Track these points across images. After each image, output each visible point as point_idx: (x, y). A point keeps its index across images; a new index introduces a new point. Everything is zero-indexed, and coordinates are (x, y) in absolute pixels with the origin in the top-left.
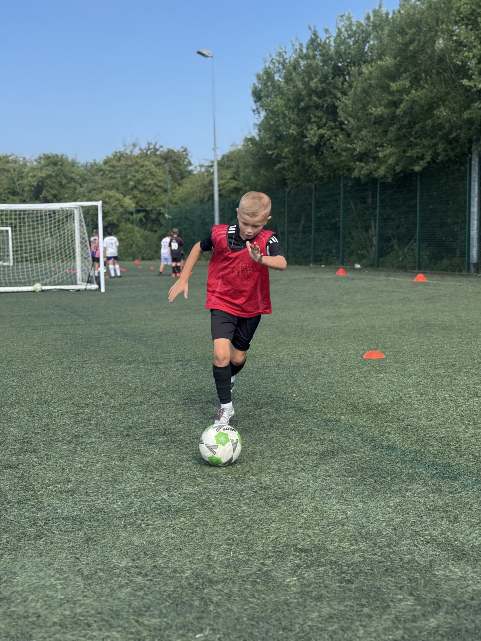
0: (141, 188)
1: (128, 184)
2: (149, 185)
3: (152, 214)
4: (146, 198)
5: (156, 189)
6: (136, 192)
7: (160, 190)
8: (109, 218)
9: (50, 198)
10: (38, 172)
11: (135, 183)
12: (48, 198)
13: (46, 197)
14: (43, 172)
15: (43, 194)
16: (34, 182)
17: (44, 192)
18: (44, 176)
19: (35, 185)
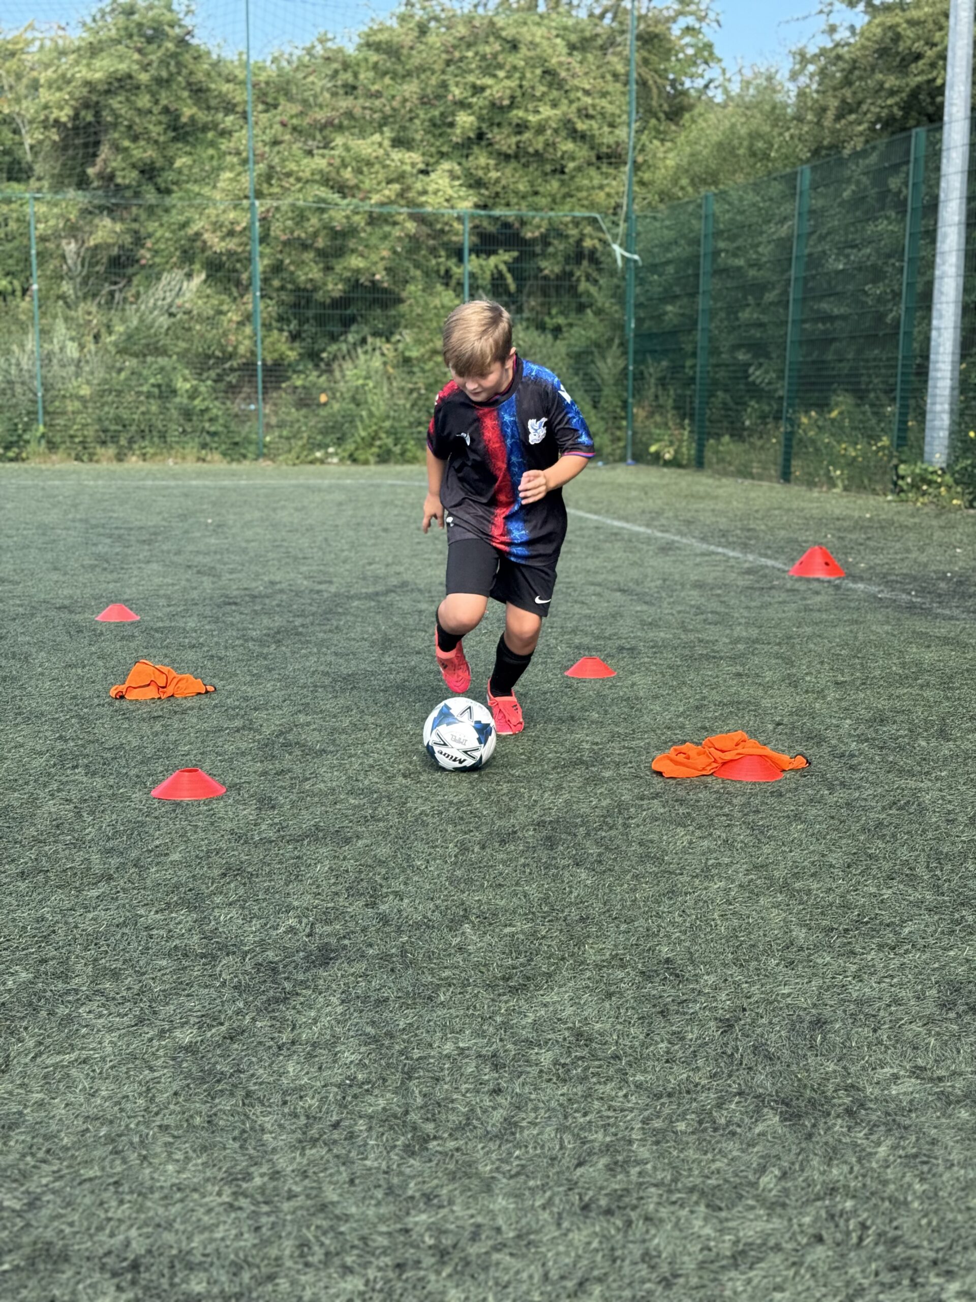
0: (504, 140)
1: (452, 125)
2: (540, 129)
3: (544, 255)
4: (522, 187)
5: (569, 146)
6: (481, 159)
7: (583, 153)
8: (356, 262)
9: (128, 177)
10: (77, 62)
11: (481, 119)
12: (119, 180)
13: (111, 177)
14: (97, 63)
15: (99, 160)
16: (61, 108)
17: (105, 151)
18: (100, 81)
19: (64, 119)
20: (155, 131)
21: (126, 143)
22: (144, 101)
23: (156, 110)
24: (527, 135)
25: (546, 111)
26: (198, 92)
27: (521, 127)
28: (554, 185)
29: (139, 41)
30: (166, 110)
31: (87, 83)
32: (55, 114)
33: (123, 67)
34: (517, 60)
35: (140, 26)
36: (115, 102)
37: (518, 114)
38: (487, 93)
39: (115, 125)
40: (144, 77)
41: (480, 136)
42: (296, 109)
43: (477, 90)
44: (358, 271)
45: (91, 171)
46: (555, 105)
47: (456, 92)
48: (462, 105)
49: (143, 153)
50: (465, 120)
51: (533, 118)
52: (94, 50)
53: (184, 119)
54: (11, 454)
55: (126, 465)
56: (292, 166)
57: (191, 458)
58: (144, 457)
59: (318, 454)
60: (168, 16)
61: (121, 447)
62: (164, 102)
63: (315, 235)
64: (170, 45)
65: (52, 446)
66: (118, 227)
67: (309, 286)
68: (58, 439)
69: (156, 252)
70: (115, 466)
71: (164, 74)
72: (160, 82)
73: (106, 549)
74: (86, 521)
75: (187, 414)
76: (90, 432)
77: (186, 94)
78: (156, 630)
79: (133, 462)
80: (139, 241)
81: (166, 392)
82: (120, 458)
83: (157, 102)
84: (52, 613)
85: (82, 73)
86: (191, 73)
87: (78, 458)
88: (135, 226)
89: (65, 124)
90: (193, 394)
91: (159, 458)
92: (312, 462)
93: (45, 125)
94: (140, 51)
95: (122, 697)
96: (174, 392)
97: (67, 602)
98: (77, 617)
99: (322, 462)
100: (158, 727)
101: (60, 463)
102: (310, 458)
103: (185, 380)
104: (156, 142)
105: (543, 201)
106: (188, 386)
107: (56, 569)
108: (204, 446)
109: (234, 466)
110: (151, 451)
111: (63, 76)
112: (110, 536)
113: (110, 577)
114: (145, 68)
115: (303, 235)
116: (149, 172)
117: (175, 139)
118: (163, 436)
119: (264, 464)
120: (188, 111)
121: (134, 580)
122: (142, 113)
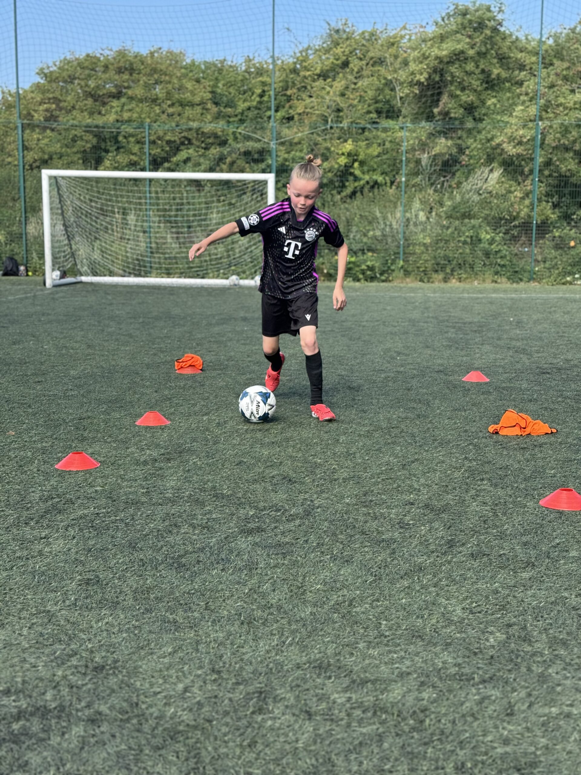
9: (457, 113)
10: (432, 46)
12: (452, 115)
13: (447, 114)
14: (444, 46)
15: (441, 104)
16: (421, 74)
17: (445, 98)
18: (446, 56)
19: (423, 80)
20: (476, 84)
21: (458, 92)
22: (470, 66)
23: (477, 71)
26: (503, 59)
29: (470, 31)
30: (483, 71)
31: (437, 58)
32: (418, 77)
33: (459, 47)
35: (470, 22)
36: (452, 69)
39: (452, 82)
40: (471, 52)
42: (566, 65)
45: (436, 111)
49: (467, 97)
52: (442, 38)
53: (493, 76)
54: (383, 278)
55: (449, 285)
56: (561, 100)
57: (489, 281)
58: (460, 280)
59: (568, 279)
60: (489, 14)
61: (447, 273)
62: (482, 66)
63: (574, 142)
64: (488, 32)
65: (407, 273)
66: (450, 143)
67: (568, 174)
68: (410, 269)
69: (471, 157)
70: (443, 285)
71: (483, 49)
72: (481, 55)
73: (454, 335)
74: (436, 318)
75: (487, 254)
76: (429, 265)
77: (495, 61)
78: (503, 388)
79: (454, 283)
80: (461, 150)
81: (476, 240)
82: (446, 280)
83: (477, 67)
84: (435, 375)
85: (436, 52)
86: (500, 48)
87: (421, 280)
88: (459, 142)
89: (423, 83)
90: (492, 242)
91: (469, 280)
92: (564, 284)
93: (411, 84)
94: (470, 37)
95: (497, 433)
96: (480, 240)
97: (441, 368)
98: (451, 378)
99: (571, 283)
100: (527, 455)
101: (411, 283)
102: (563, 281)
103: (487, 233)
104: (475, 91)
106: (488, 237)
107: (428, 347)
108: (497, 273)
109: (515, 285)
110: (464, 276)
111: (424, 54)
112: (454, 327)
113: (463, 353)
114: (472, 46)
115: (567, 142)
116: (470, 109)
117: (486, 89)
118: (472, 267)
119: (533, 284)
120: (496, 71)
121: (478, 355)
122: (469, 74)
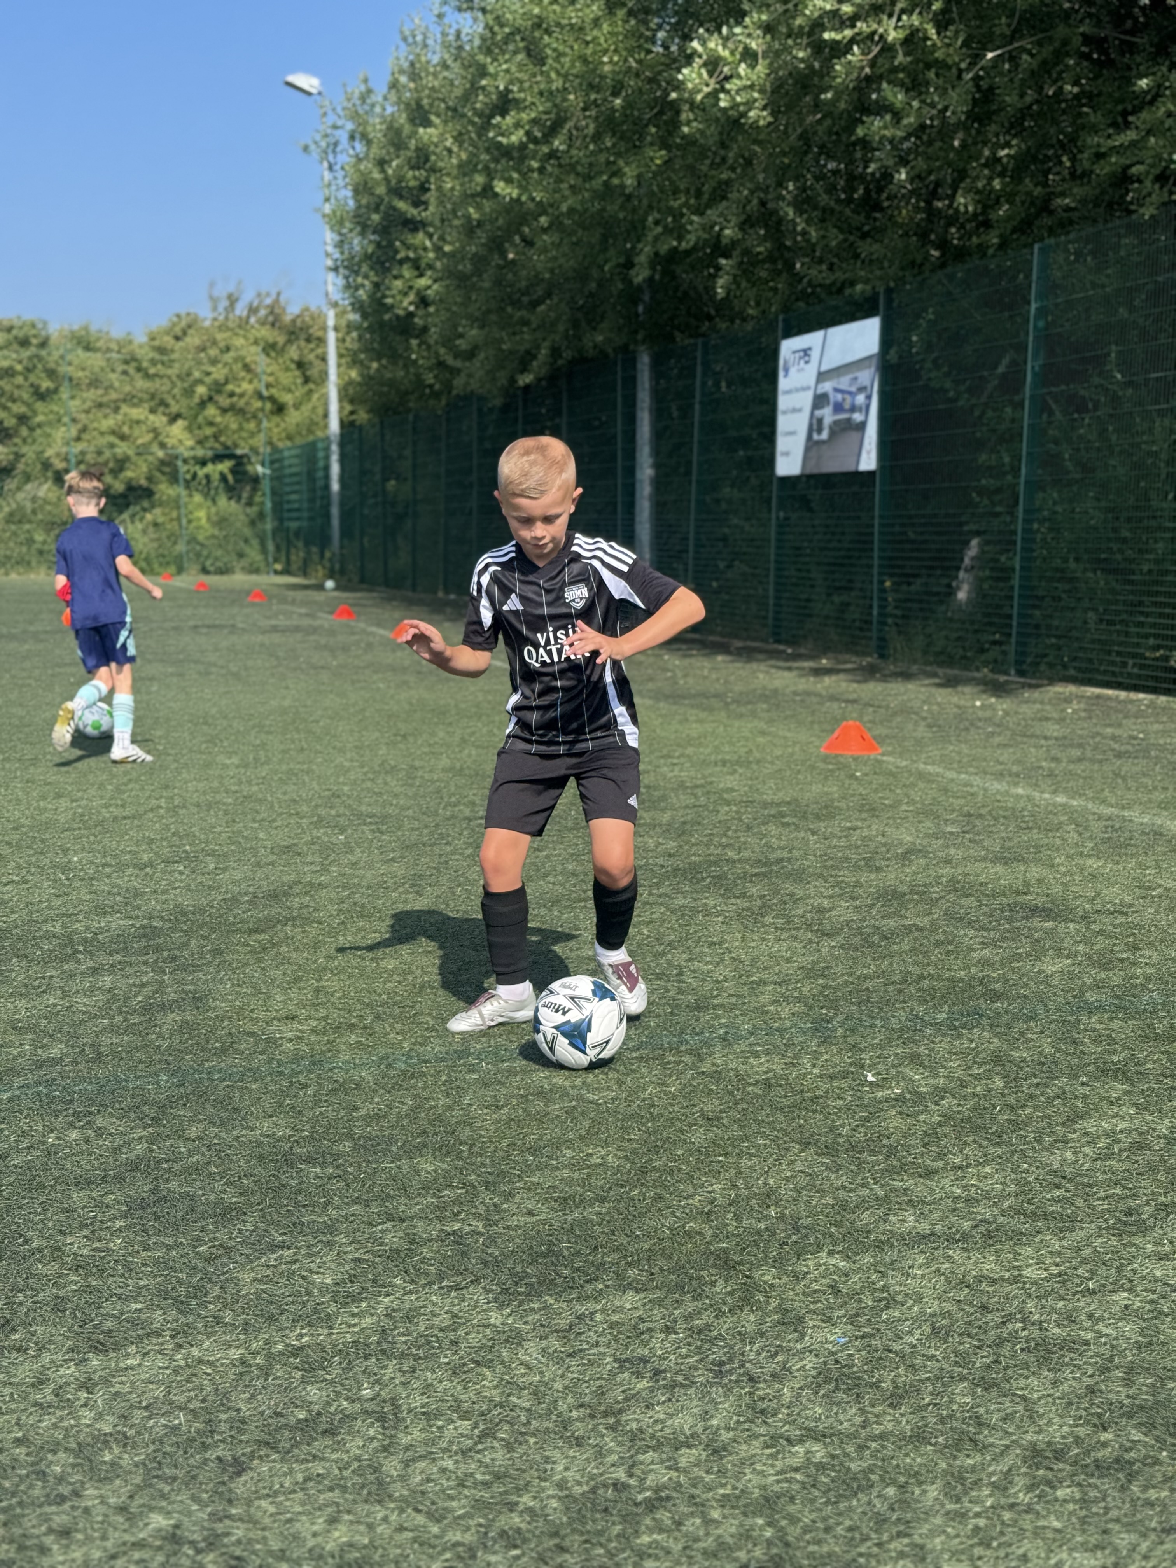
0: (224, 401)
3: (250, 463)
4: (235, 426)
5: (259, 404)
6: (211, 411)
7: (268, 406)
8: (129, 474)
11: (210, 390)
20: (26, 396)
22: (19, 380)
23: (27, 385)
24: (235, 399)
25: (246, 386)
27: (232, 395)
28: (252, 425)
30: (32, 385)
34: (228, 357)
35: (16, 338)
37: (230, 387)
38: (213, 376)
40: (19, 368)
41: (211, 399)
43: (208, 374)
44: (131, 479)
46: (251, 382)
47: (197, 374)
48: (200, 381)
49: (18, 408)
50: (201, 390)
51: (238, 390)
53: (43, 389)
55: (10, 576)
56: (95, 425)
58: (19, 573)
60: (34, 332)
61: (8, 568)
62: (31, 380)
63: (108, 460)
69: (27, 465)
71: (31, 364)
72: (28, 370)
75: (41, 552)
77: (43, 375)
79: (13, 576)
80: (18, 456)
81: (30, 541)
82: (7, 573)
83: (26, 381)
86: (47, 363)
88: (15, 450)
90: (44, 542)
91: (26, 573)
94: (16, 352)
96: (34, 542)
104: (27, 402)
105: (244, 434)
110: (22, 570)
114: (20, 362)
115: (102, 460)
116: (22, 419)
117: (37, 400)
118: (29, 563)
120: (46, 384)
122: (19, 387)
